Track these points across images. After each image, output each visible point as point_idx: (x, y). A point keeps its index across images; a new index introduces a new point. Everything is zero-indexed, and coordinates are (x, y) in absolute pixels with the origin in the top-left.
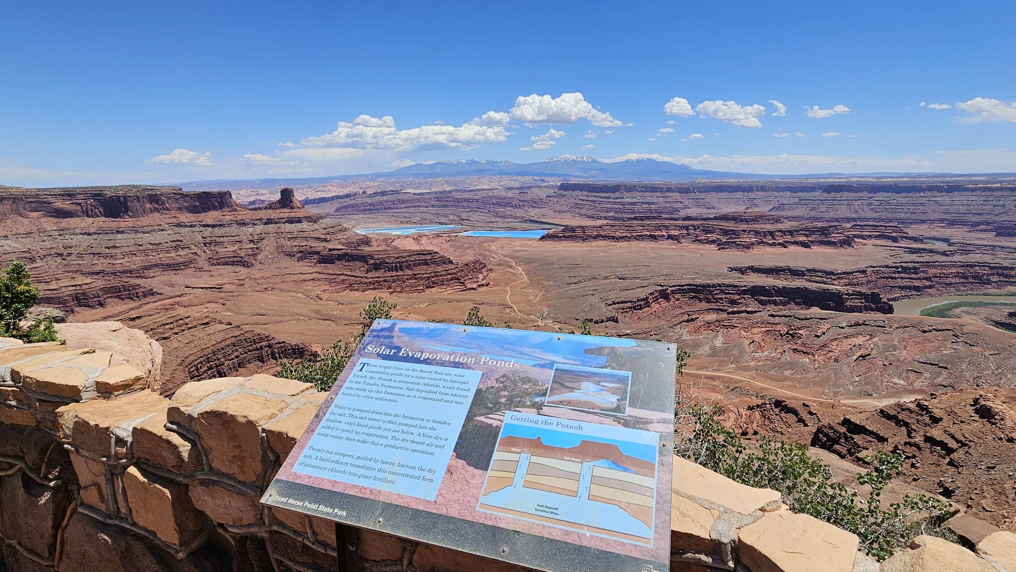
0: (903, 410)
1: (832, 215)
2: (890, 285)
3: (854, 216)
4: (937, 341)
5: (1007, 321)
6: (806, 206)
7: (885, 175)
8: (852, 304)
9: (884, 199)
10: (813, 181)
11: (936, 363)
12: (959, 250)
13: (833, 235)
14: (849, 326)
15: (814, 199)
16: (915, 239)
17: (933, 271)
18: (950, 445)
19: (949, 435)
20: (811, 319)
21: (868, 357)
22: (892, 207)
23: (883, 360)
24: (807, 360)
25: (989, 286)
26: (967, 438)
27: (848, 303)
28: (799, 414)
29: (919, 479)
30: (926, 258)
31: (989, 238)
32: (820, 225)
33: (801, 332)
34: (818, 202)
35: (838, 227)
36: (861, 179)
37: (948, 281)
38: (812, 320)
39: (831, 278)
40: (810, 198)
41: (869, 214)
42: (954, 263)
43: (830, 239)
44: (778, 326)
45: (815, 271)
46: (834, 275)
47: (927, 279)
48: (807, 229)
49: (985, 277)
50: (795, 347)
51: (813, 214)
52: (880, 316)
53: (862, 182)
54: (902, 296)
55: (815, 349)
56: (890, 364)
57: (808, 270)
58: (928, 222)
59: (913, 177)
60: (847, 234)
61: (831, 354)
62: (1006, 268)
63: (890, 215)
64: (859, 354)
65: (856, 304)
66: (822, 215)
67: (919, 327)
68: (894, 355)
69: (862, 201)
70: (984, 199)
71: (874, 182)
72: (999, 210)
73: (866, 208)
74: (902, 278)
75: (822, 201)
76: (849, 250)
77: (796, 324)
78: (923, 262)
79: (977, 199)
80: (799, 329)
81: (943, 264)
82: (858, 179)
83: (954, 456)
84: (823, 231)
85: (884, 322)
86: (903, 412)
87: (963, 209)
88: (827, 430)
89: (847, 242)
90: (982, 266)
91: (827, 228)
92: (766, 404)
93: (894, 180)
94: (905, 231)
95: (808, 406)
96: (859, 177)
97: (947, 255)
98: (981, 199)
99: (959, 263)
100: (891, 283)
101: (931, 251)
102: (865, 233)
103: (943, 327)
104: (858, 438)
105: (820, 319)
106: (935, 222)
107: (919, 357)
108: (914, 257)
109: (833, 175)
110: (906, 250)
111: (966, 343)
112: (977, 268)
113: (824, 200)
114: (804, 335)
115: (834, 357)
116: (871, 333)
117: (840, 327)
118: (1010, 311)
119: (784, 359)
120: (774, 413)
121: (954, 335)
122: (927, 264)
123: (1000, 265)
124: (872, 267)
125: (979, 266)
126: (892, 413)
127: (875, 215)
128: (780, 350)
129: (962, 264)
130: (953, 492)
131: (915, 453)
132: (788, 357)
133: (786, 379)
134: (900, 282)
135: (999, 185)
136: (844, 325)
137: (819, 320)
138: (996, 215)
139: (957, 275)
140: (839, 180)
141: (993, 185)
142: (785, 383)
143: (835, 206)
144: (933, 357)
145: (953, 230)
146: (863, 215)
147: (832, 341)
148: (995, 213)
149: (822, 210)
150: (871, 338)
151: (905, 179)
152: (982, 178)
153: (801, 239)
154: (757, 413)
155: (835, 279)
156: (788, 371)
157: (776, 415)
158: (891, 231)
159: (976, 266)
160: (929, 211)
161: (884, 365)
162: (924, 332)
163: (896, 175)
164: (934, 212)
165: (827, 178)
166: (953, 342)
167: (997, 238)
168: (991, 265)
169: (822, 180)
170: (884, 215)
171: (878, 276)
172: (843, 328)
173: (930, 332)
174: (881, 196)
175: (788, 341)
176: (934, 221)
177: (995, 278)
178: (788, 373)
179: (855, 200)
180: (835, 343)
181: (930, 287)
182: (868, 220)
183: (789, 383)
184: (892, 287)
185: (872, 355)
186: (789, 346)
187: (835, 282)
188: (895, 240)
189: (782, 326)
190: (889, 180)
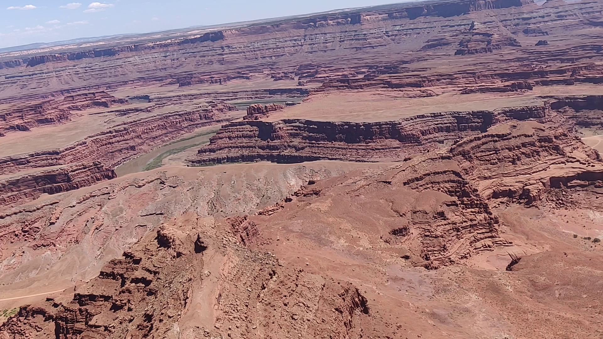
0: (115, 264)
1: (44, 90)
2: (111, 151)
3: (66, 87)
4: (151, 192)
5: (199, 158)
6: (15, 85)
7: (86, 40)
8: (79, 179)
9: (87, 65)
10: (17, 54)
11: (154, 212)
12: (156, 105)
13: (48, 112)
14: (79, 203)
15: (20, 74)
16: (121, 101)
17: (140, 129)
18: (148, 279)
19: (145, 270)
20: (42, 207)
21: (102, 228)
22: (97, 73)
23: (115, 225)
24: (49, 252)
25: (183, 132)
26: (156, 267)
27: (77, 180)
28: (45, 313)
29: (134, 318)
30: (133, 117)
31: (174, 90)
32: (33, 103)
33: (36, 225)
34: (26, 77)
35: (51, 102)
36: (64, 47)
37: (154, 134)
38: (44, 208)
39: (56, 159)
40: (17, 75)
41: (79, 83)
42: (155, 118)
43: (46, 116)
44: (11, 227)
45: (38, 154)
46: (57, 153)
47: (139, 137)
48: (19, 111)
49: (179, 125)
50: (34, 243)
51: (25, 92)
52: (104, 184)
53: (64, 50)
54: (123, 159)
55: (54, 238)
56: (121, 227)
57: (32, 156)
58: (130, 82)
59: (108, 40)
60: (61, 108)
61: (71, 237)
62: (189, 113)
63: (97, 82)
64: (94, 227)
65: (83, 179)
66: (34, 92)
67: (135, 185)
68: (122, 217)
69: (69, 71)
70: (163, 55)
71: (75, 49)
72: (176, 63)
73: (75, 78)
74: (118, 142)
75: (30, 75)
76: (68, 124)
77: (29, 218)
78: (131, 122)
79: (158, 55)
80: (35, 222)
81: (147, 120)
82: (60, 47)
83: (152, 286)
84: (37, 109)
85: (107, 188)
86: (117, 266)
87: (152, 66)
88: (65, 314)
89: (63, 117)
90: (174, 115)
91: (40, 106)
92: (11, 318)
93: (92, 44)
94: (112, 95)
95: (51, 300)
96: (61, 45)
97: (149, 111)
98: (161, 55)
99: (158, 117)
100: (110, 148)
101: (137, 110)
102: (78, 104)
103: (152, 178)
104: (90, 308)
105: (51, 204)
106: (135, 82)
107: (141, 211)
108: (125, 119)
109: (36, 46)
110: (117, 113)
111: (170, 186)
112: (171, 118)
113: (33, 75)
114: (40, 227)
115: (73, 240)
116: (99, 204)
117: (71, 207)
118: (198, 149)
119: (26, 261)
120: (22, 323)
121: (161, 183)
122: (135, 123)
123: (185, 112)
124: (90, 137)
125: (172, 116)
126: (109, 271)
127: (85, 83)
128: (18, 253)
129: (160, 117)
130: (152, 315)
131: (128, 298)
132: (29, 256)
133: (33, 281)
134: (118, 146)
135: (169, 41)
136: (74, 203)
137: (51, 206)
138: (176, 68)
139: (159, 127)
140: (42, 51)
141: (166, 42)
142: (32, 286)
143: (45, 80)
144: (151, 208)
145: (150, 87)
146: (74, 85)
147: (67, 223)
148: (174, 66)
149: (33, 86)
150: (101, 208)
151: (101, 43)
152: (159, 36)
153: (18, 122)
154: (5, 332)
155: (60, 159)
156: (33, 272)
157: (25, 324)
158: (100, 97)
159: (170, 116)
160: (127, 72)
161: (116, 230)
162: (140, 187)
163: (94, 40)
164: (132, 72)
165: (30, 50)
166: (161, 189)
167: (180, 89)
168: (179, 113)
169: (25, 53)
170: (93, 82)
171: (98, 145)
172: (74, 206)
173: (144, 185)
174: (84, 62)
175: (26, 240)
176: (133, 81)
177: (185, 124)
178: (33, 274)
179: (62, 70)
180: (71, 225)
181: (142, 144)
182: (79, 89)
183: (36, 284)
184: (113, 152)
185: (104, 224)
186: (27, 245)
187: (60, 161)
188: (105, 105)
189: (15, 225)
190: (88, 45)
